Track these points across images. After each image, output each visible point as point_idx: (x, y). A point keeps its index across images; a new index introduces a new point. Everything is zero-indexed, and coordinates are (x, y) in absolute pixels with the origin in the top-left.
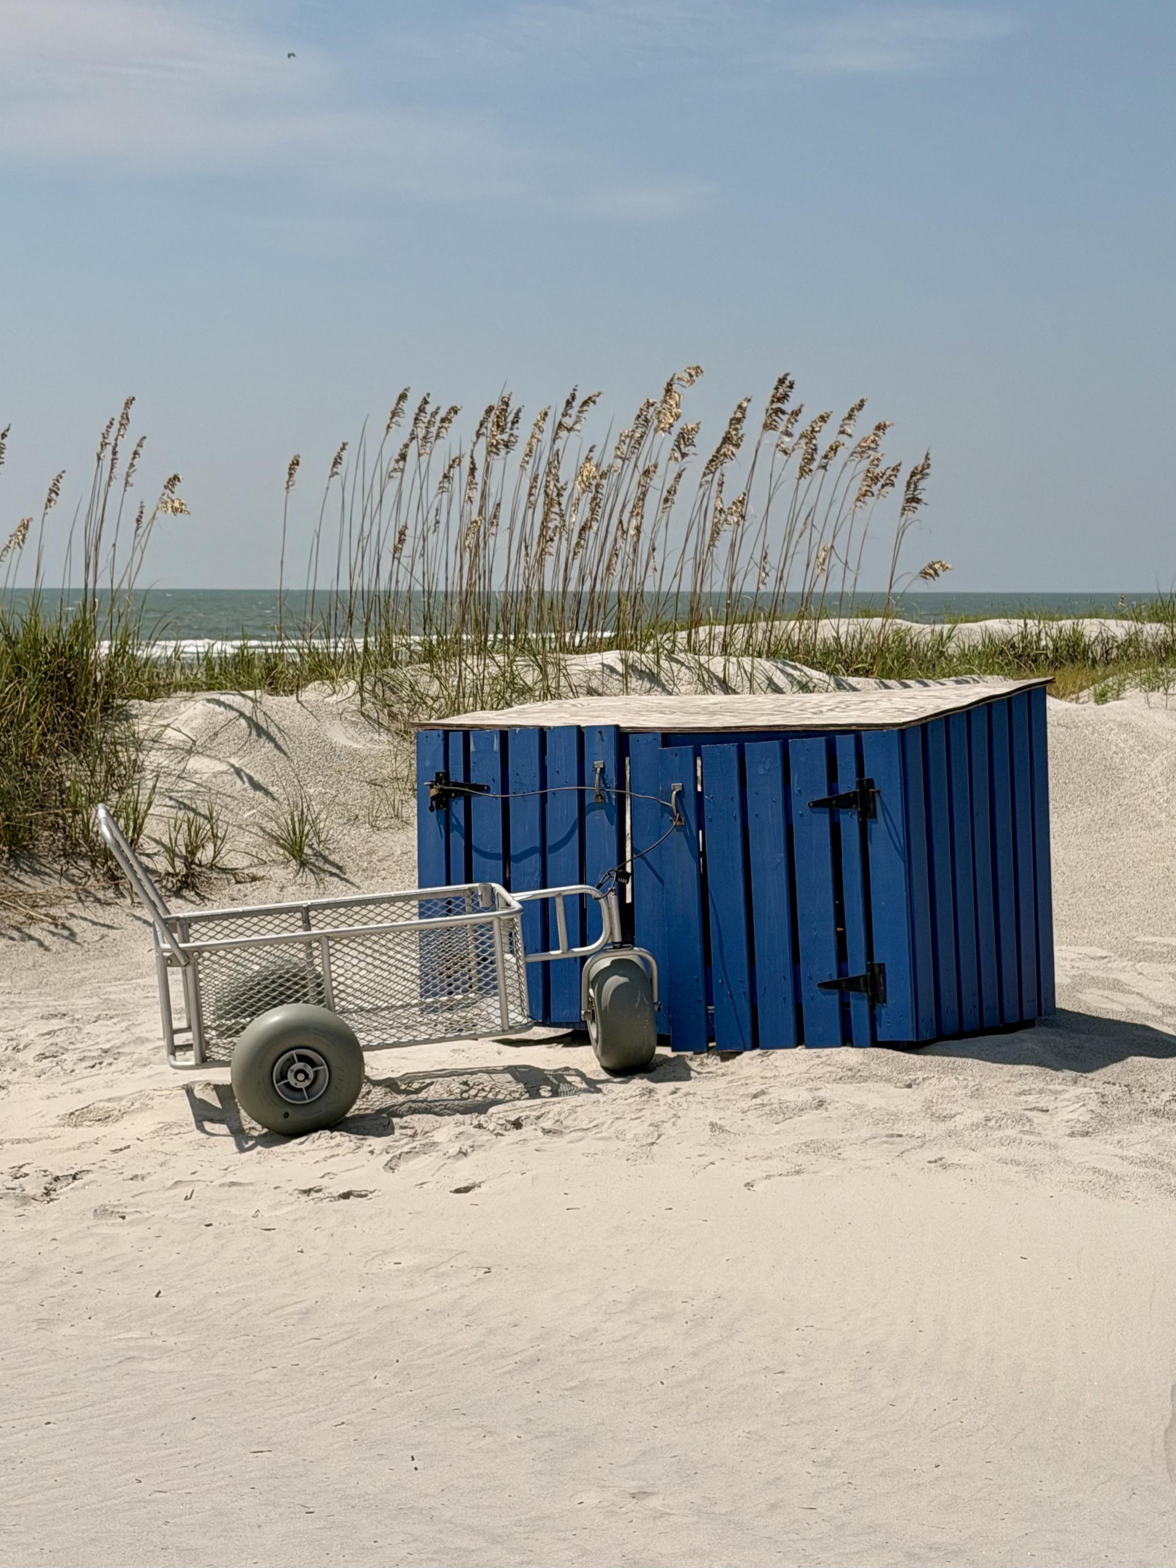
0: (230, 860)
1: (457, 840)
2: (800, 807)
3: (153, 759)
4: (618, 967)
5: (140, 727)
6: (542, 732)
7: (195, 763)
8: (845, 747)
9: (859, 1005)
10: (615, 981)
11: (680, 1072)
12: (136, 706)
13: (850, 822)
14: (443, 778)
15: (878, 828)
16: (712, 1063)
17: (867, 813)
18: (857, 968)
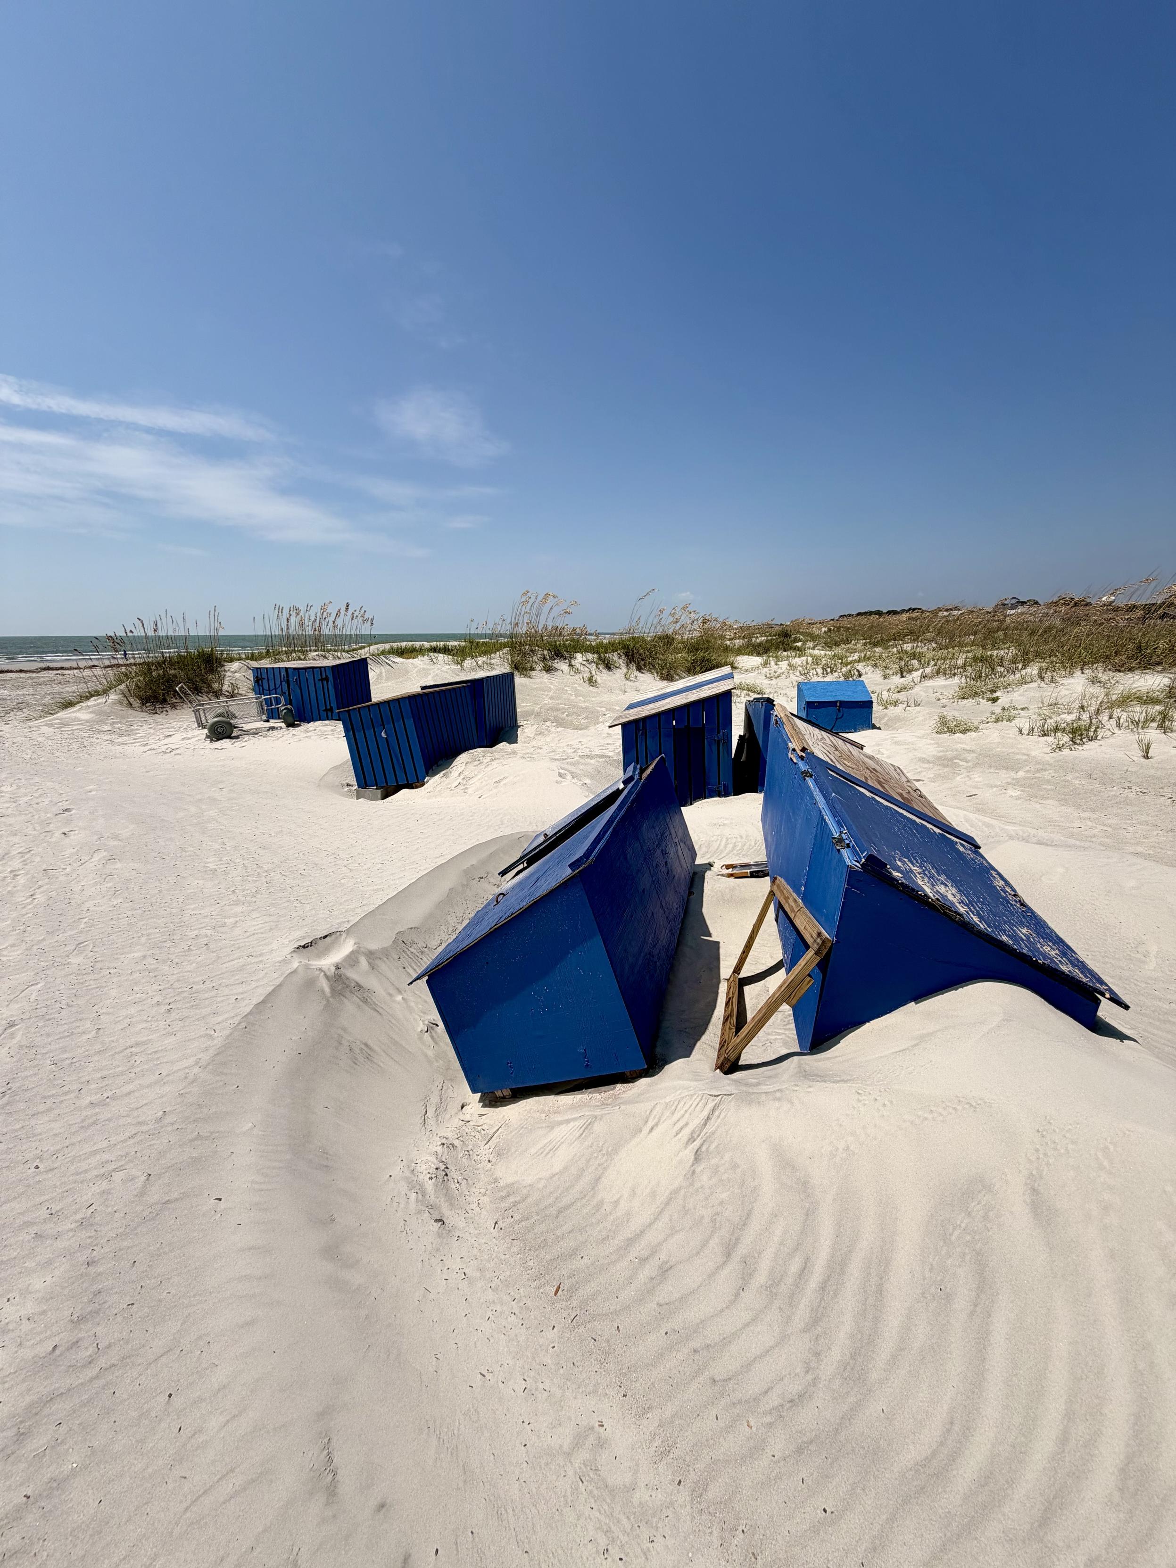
0: (240, 692)
1: (261, 688)
2: (316, 680)
3: (228, 674)
4: (285, 709)
5: (226, 668)
6: (273, 668)
7: (236, 674)
8: (323, 669)
9: (329, 714)
10: (285, 711)
11: (298, 726)
12: (226, 664)
13: (325, 682)
14: (257, 677)
15: (329, 683)
16: (306, 724)
17: (328, 682)
18: (328, 707)
